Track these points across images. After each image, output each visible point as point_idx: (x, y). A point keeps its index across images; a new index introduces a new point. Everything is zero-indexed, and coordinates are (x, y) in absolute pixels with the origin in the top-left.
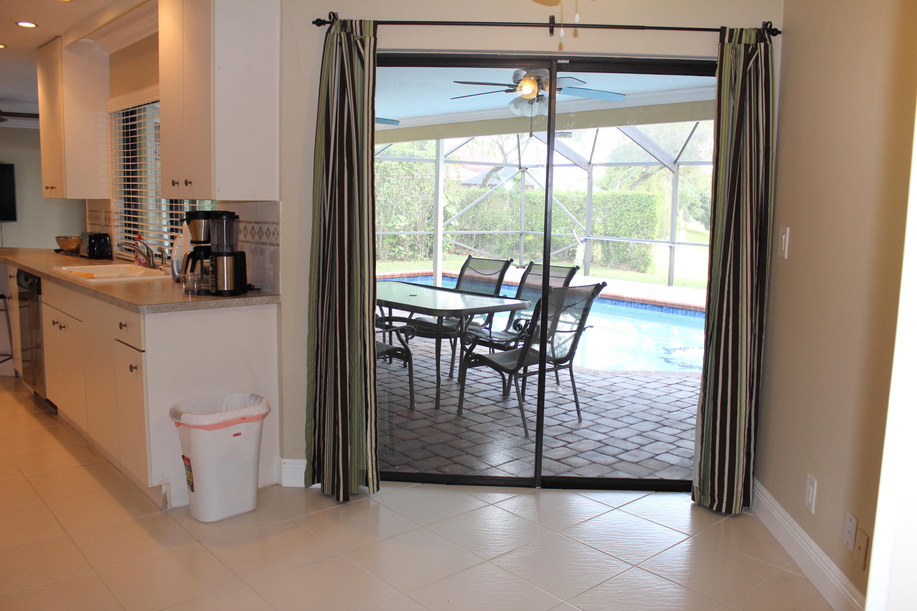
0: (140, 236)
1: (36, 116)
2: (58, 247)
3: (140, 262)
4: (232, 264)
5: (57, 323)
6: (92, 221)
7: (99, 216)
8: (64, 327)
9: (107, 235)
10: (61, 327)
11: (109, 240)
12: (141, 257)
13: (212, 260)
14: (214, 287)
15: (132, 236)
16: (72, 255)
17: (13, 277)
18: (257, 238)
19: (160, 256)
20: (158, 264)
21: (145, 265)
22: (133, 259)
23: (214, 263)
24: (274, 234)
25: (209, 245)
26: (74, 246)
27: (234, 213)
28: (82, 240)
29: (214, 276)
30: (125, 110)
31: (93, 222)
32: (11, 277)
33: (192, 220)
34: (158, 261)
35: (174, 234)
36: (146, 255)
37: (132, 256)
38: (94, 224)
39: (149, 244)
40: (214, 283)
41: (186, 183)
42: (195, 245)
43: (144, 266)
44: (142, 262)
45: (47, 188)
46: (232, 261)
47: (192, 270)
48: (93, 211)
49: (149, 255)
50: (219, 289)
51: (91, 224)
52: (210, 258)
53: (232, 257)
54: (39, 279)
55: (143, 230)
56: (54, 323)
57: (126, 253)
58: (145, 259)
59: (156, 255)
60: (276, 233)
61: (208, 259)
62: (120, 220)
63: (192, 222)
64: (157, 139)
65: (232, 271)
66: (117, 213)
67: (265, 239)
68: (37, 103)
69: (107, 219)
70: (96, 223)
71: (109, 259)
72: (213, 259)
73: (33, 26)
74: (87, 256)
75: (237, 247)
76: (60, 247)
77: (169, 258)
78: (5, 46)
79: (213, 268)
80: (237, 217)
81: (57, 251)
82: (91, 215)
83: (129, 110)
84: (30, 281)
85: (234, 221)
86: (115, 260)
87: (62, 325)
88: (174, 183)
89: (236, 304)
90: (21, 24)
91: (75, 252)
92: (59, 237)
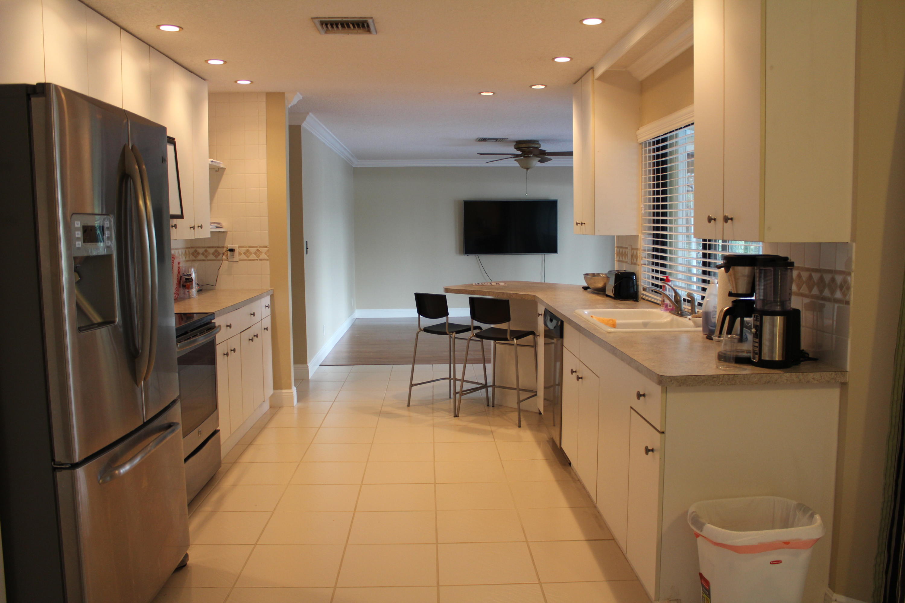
0: (667, 277)
1: (571, 154)
2: (585, 285)
3: (666, 306)
4: (782, 327)
5: (576, 372)
6: (619, 258)
7: (626, 252)
8: (582, 378)
9: (633, 274)
10: (578, 378)
11: (636, 279)
12: (667, 301)
13: (756, 320)
14: (756, 354)
15: (660, 276)
16: (598, 294)
17: (541, 315)
18: (815, 291)
19: (688, 301)
20: (687, 310)
21: (672, 311)
22: (660, 303)
23: (758, 323)
24: (841, 287)
25: (753, 298)
26: (600, 285)
27: (787, 258)
28: (608, 278)
29: (757, 340)
30: (656, 137)
31: (621, 259)
32: (540, 315)
33: (732, 267)
34: (686, 307)
35: (707, 278)
36: (673, 300)
37: (658, 298)
38: (622, 261)
39: (677, 286)
40: (757, 349)
41: (726, 219)
42: (734, 299)
43: (670, 312)
44: (669, 307)
45: (577, 224)
46: (782, 323)
47: (729, 332)
48: (621, 247)
49: (677, 300)
50: (763, 358)
51: (619, 261)
52: (753, 316)
53: (782, 317)
54: (562, 322)
55: (672, 270)
56: (572, 372)
57: (652, 294)
58: (672, 305)
59: (684, 300)
60: (845, 287)
61: (751, 316)
62: (648, 258)
63: (731, 270)
64: (690, 168)
65: (782, 336)
66: (645, 250)
67: (827, 293)
68: (571, 141)
69: (634, 257)
70: (624, 260)
71: (635, 301)
72: (757, 318)
73: (568, 60)
74: (613, 296)
75: (790, 303)
76: (587, 284)
77: (700, 304)
78: (546, 86)
79: (757, 330)
80: (792, 264)
81: (585, 288)
82: (619, 250)
83: (660, 138)
84: (555, 322)
85: (787, 269)
86: (641, 302)
87: (580, 376)
88: (710, 220)
89: (785, 381)
90: (557, 60)
91: (601, 291)
92: (587, 274)
